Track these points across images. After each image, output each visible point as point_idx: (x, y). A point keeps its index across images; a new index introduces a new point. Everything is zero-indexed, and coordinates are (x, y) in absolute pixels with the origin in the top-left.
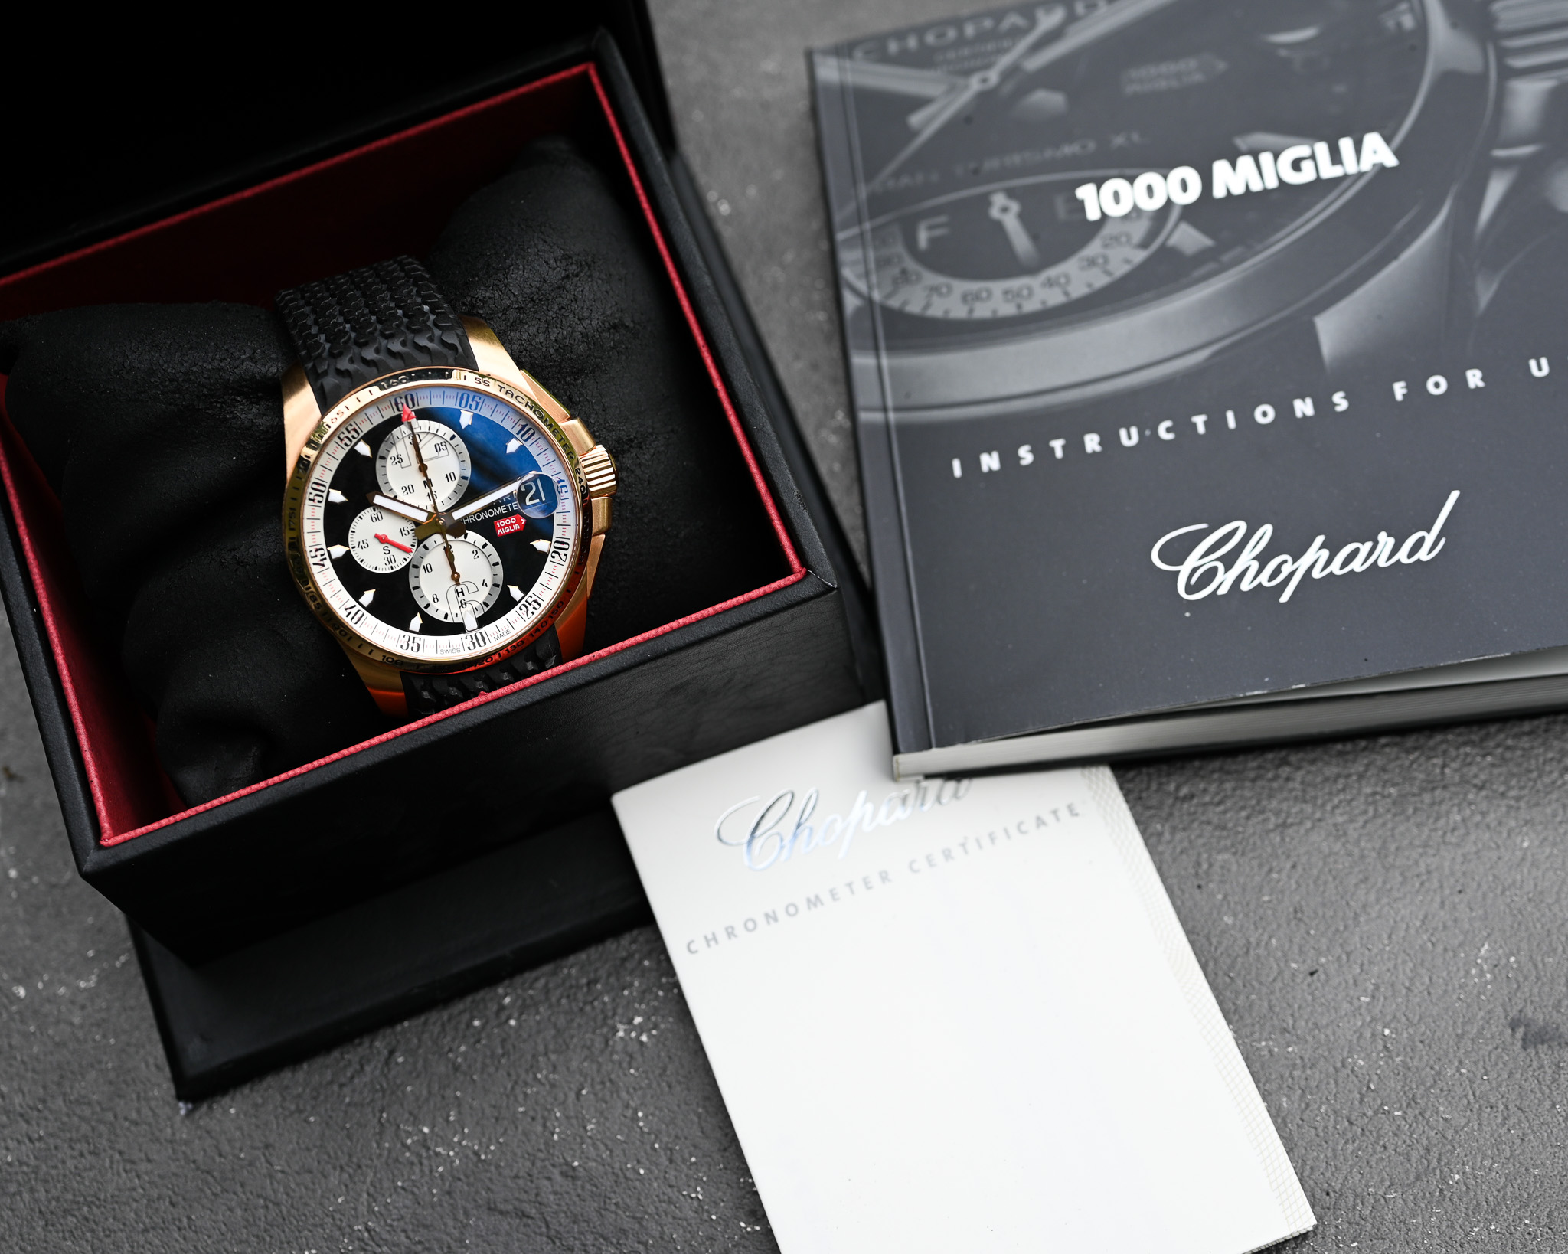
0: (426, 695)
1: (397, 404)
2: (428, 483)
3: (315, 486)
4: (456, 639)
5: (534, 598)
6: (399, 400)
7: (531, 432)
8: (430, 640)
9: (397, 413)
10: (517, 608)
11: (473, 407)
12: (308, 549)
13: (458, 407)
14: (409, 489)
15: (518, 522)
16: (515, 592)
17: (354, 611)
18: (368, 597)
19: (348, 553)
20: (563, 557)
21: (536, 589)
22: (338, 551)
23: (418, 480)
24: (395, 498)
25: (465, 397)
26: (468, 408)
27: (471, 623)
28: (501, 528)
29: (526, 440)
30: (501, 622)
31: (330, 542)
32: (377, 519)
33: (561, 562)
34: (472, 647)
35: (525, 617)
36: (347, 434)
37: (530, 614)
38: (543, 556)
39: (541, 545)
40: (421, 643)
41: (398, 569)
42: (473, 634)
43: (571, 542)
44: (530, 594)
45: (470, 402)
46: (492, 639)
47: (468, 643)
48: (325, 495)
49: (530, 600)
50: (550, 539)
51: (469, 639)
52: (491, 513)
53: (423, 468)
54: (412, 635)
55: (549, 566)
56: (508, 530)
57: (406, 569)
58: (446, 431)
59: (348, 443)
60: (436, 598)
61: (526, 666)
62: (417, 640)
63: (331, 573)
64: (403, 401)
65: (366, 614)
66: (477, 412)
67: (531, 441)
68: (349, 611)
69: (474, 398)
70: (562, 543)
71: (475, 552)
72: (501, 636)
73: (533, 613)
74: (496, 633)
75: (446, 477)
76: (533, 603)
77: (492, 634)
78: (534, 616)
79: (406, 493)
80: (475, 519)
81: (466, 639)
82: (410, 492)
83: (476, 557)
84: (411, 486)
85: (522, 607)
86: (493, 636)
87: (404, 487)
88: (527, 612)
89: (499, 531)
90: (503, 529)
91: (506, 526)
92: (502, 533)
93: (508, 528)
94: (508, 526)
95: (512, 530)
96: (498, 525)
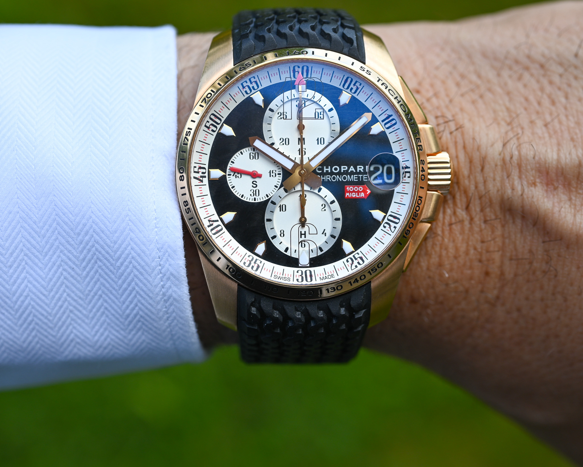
0: (254, 310)
1: (294, 71)
2: (301, 140)
3: (212, 117)
4: (289, 270)
5: (361, 255)
6: (296, 69)
7: (394, 122)
8: (269, 265)
9: (293, 79)
10: (345, 260)
11: (353, 91)
12: (193, 165)
13: (341, 87)
14: (286, 141)
15: (364, 191)
16: (347, 246)
17: (215, 224)
18: (229, 216)
19: (224, 178)
20: (393, 229)
21: (364, 249)
22: (217, 173)
23: (294, 137)
24: (271, 145)
25: (349, 80)
26: (349, 90)
27: (304, 260)
28: (350, 192)
29: (388, 128)
30: (329, 267)
31: (212, 165)
32: (254, 157)
33: (390, 232)
34: (300, 280)
35: (349, 268)
36: (249, 84)
37: (353, 267)
38: (377, 224)
39: (377, 214)
40: (261, 265)
41: (259, 201)
42: (304, 270)
43: (402, 218)
44: (358, 251)
45: (352, 86)
46: (318, 278)
47: (298, 276)
48: (219, 126)
49: (357, 256)
50: (386, 212)
51: (300, 273)
52: (345, 178)
53: (301, 128)
54: (255, 257)
55: (379, 233)
56: (354, 195)
57: (265, 204)
58: (326, 103)
59: (249, 91)
60: (282, 234)
61: (340, 310)
62: (258, 262)
63: (206, 190)
64: (300, 70)
65: (224, 229)
66: (355, 95)
67: (391, 130)
68: (211, 223)
69: (356, 82)
70: (395, 217)
71: (324, 205)
72: (326, 278)
73: (356, 266)
74: (322, 275)
75: (317, 139)
76: (359, 259)
77: (319, 275)
78: (357, 269)
79: (282, 144)
80: (331, 179)
81: (298, 272)
82: (286, 144)
83: (323, 210)
84: (287, 140)
85: (349, 260)
86: (319, 276)
87: (282, 139)
88: (352, 265)
89: (347, 194)
90: (351, 193)
91: (354, 191)
92: (349, 196)
93: (355, 194)
94: (355, 192)
95: (358, 196)
96: (347, 189)
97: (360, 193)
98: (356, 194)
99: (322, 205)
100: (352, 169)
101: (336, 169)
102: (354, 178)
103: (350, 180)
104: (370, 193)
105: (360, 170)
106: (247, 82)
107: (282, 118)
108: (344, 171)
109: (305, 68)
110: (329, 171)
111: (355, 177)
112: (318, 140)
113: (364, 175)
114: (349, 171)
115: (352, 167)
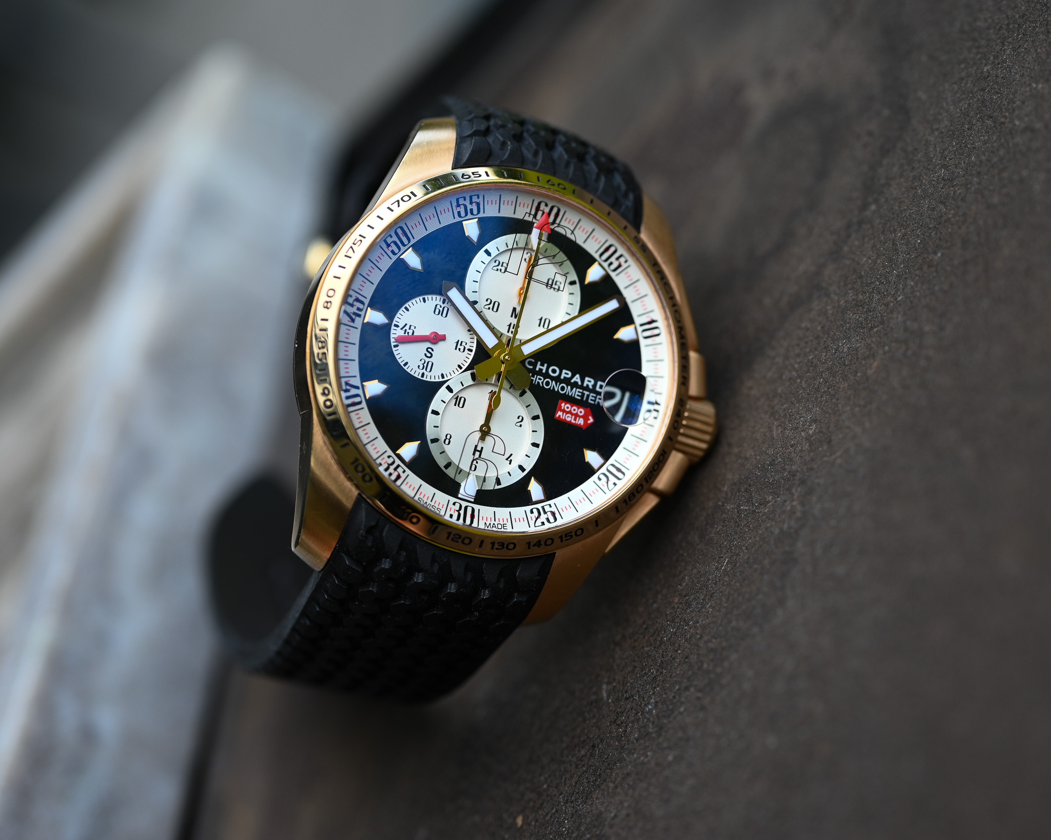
1: (538, 209)
2: (519, 313)
3: (400, 232)
4: (442, 498)
5: (553, 509)
6: (542, 206)
7: (657, 332)
8: (415, 480)
9: (532, 219)
10: (528, 508)
11: (612, 267)
13: (596, 256)
15: (585, 418)
16: (535, 489)
17: (354, 392)
18: (376, 388)
19: (387, 327)
20: (611, 486)
21: (561, 501)
22: (376, 317)
23: (509, 303)
24: (473, 304)
25: (612, 250)
27: (469, 488)
28: (564, 411)
29: (645, 338)
30: (503, 513)
31: (375, 303)
32: (441, 313)
33: (605, 489)
34: (455, 517)
35: (532, 523)
36: (467, 203)
37: (539, 522)
38: (589, 471)
39: (593, 458)
40: (403, 476)
41: (428, 379)
42: (464, 504)
43: (629, 474)
44: (551, 502)
45: (613, 259)
46: (482, 522)
47: (453, 510)
48: (403, 249)
49: (547, 509)
50: (607, 458)
51: (457, 507)
52: (563, 389)
54: (398, 462)
55: (588, 485)
56: (569, 418)
57: (436, 386)
58: (569, 271)
59: (463, 214)
60: (448, 440)
62: (400, 470)
63: (356, 336)
64: (547, 209)
66: (612, 274)
67: (649, 341)
68: (348, 387)
69: (621, 256)
70: (619, 470)
71: (521, 418)
72: (494, 526)
73: (543, 524)
74: (489, 519)
75: (540, 318)
76: (549, 514)
77: (485, 519)
78: (543, 527)
79: (487, 307)
80: (542, 383)
81: (454, 504)
82: (493, 310)
83: (519, 424)
84: (497, 304)
85: (535, 511)
86: (485, 521)
87: (489, 301)
88: (537, 519)
89: (560, 413)
90: (565, 414)
91: (570, 412)
92: (561, 417)
93: (570, 416)
94: (572, 414)
95: (574, 422)
96: (561, 407)
97: (578, 418)
98: (572, 418)
99: (518, 418)
100: (577, 378)
101: (554, 371)
102: (577, 393)
103: (570, 394)
104: (592, 423)
105: (588, 385)
106: (465, 200)
107: (499, 270)
108: (565, 377)
109: (555, 210)
110: (544, 371)
111: (579, 392)
112: (541, 320)
113: (592, 394)
114: (572, 381)
115: (578, 376)
